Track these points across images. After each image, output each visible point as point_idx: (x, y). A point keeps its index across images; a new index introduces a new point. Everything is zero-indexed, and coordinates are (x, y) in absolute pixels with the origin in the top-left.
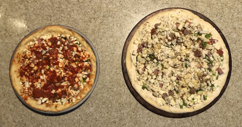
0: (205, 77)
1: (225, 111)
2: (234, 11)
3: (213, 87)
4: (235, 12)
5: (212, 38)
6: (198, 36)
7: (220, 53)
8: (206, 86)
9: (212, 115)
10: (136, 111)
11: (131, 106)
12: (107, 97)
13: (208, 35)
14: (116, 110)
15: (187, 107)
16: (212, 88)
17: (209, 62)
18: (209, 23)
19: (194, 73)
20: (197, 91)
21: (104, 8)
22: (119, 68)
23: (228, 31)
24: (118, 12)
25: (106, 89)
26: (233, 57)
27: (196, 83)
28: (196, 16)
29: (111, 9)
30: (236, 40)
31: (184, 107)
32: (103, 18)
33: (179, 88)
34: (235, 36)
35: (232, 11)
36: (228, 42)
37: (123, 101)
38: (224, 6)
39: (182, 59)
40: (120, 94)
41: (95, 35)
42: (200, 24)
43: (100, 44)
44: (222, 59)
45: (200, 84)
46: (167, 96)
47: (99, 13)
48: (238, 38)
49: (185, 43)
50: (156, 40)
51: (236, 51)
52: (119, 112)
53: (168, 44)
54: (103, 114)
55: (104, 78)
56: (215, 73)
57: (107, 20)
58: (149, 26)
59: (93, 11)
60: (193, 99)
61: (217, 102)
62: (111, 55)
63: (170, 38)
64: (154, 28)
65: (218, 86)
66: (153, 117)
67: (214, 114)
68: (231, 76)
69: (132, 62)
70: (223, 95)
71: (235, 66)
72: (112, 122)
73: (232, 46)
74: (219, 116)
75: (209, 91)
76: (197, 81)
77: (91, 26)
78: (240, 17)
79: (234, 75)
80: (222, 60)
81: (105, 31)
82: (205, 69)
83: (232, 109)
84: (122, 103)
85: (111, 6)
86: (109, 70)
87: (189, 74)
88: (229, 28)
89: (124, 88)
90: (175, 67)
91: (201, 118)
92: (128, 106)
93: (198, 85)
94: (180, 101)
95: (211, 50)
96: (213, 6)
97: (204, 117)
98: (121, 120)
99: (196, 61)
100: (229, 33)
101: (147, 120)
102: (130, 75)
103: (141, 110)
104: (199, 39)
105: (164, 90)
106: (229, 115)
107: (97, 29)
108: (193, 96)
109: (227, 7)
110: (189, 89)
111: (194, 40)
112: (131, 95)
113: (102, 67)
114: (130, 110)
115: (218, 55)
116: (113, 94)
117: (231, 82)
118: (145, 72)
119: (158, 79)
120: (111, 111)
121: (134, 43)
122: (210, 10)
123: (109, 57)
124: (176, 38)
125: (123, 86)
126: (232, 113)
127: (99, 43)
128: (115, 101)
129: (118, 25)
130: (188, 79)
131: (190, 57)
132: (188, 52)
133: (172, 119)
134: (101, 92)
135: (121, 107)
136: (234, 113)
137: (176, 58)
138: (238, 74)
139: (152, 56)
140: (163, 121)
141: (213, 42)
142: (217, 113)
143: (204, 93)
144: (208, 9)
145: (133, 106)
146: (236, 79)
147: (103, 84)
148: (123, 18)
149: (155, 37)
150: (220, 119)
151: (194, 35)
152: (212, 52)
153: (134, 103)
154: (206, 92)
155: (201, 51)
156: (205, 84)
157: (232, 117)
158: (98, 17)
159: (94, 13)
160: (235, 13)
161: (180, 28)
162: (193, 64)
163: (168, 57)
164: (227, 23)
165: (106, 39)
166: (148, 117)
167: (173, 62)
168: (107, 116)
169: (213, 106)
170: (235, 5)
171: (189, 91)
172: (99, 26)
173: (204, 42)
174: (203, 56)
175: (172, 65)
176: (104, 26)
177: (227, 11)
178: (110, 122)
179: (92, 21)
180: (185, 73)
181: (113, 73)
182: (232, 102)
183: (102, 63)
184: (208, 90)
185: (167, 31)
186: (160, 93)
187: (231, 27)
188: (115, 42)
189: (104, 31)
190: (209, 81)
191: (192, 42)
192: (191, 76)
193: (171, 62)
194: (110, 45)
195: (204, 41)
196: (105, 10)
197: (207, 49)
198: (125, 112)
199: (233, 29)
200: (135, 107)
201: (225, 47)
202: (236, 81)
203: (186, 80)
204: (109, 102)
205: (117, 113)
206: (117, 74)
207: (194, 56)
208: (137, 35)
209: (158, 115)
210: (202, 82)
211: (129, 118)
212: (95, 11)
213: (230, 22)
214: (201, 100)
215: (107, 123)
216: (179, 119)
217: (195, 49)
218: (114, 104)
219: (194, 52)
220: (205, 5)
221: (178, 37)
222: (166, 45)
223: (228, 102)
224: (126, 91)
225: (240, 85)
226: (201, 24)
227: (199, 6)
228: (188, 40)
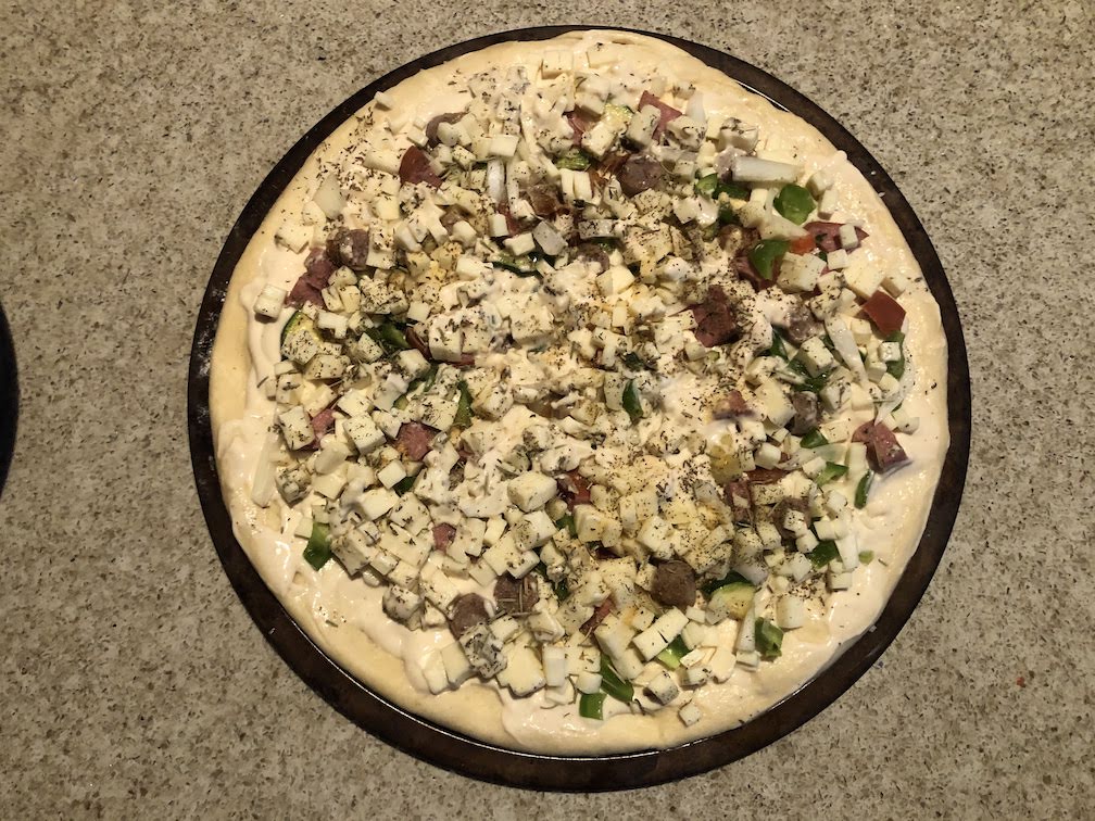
0: (769, 488)
1: (930, 750)
2: (984, 61)
3: (834, 564)
4: (989, 66)
5: (821, 215)
6: (724, 196)
7: (883, 314)
8: (780, 555)
9: (830, 776)
10: (260, 731)
11: (225, 692)
12: (57, 617)
13: (796, 197)
14: (118, 714)
15: (636, 707)
16: (824, 569)
17: (799, 379)
18: (809, 120)
19: (685, 454)
20: (710, 588)
21: (118, 27)
22: (171, 413)
23: (945, 184)
24: (205, 51)
25: (64, 563)
26: (980, 360)
27: (697, 528)
28: (715, 74)
29: (160, 32)
30: (999, 241)
31: (610, 704)
32: (98, 88)
33: (575, 562)
34: (990, 216)
35: (970, 59)
36: (946, 254)
37: (176, 647)
38: (913, 28)
39: (599, 349)
40: (154, 596)
41: (35, 190)
42: (738, 121)
43: (57, 252)
44: (896, 356)
45: (732, 532)
46: (483, 613)
47: (78, 57)
48: (1011, 228)
49: (633, 243)
50: (428, 218)
51: (1000, 314)
52: (136, 734)
53: (509, 250)
54: (16, 741)
55: (56, 478)
56: (848, 456)
57: (126, 101)
58: (388, 129)
59: (42, 48)
60: (679, 646)
61: (865, 678)
62: (126, 326)
63: (522, 208)
64: (423, 140)
65: (865, 557)
66: (387, 780)
67: (844, 767)
68: (967, 489)
69: (253, 374)
70: (906, 628)
71: (996, 417)
72: (76, 803)
73: (968, 284)
74: (886, 784)
75: (803, 592)
76: (710, 515)
77: (16, 135)
78: (1022, 100)
79: (988, 480)
80: (896, 368)
81: (101, 167)
82: (767, 423)
83: (984, 731)
84: (167, 667)
85: (164, 12)
86: (96, 429)
87: (651, 460)
88: (946, 166)
89: (186, 558)
90: (554, 405)
91: (746, 797)
92: (210, 686)
93: (712, 537)
94: (575, 663)
95: (817, 291)
96: (839, 29)
97: (766, 793)
98: (144, 792)
99: (709, 373)
100: (949, 198)
101: (337, 796)
102: (227, 456)
103: (298, 724)
104: (727, 220)
105: (459, 567)
106: (956, 781)
107: (50, 156)
108: (673, 622)
109: (930, 36)
110: (650, 569)
111: (693, 223)
112: (238, 609)
113: (51, 407)
114: (220, 720)
115: (864, 327)
116: (104, 599)
117: (971, 534)
118: (327, 441)
119: (422, 486)
120: (80, 721)
121: (278, 239)
122: (818, 51)
123: (107, 338)
124: (567, 212)
125: (186, 543)
126: (978, 765)
127: (54, 242)
128: (113, 649)
129: (199, 132)
130: (641, 496)
131: (660, 336)
132: (646, 303)
133: (526, 795)
134: (18, 578)
135: (150, 697)
136: (1000, 765)
137: (566, 348)
138: (1017, 475)
139: (396, 332)
140: (459, 813)
141: (828, 242)
142: (871, 757)
143: (763, 605)
144: (808, 42)
145: (241, 692)
146: (1010, 513)
147: (46, 524)
148: (235, 87)
149: (416, 196)
150: (887, 805)
151: (697, 192)
152: (819, 306)
153: (253, 664)
154: (780, 597)
155: (740, 301)
156: (770, 534)
157: (984, 799)
158: (71, 82)
159: (47, 54)
160: (991, 73)
161: (599, 139)
162: (682, 391)
163: (510, 339)
164: (934, 133)
165: (105, 221)
166: (343, 773)
167: (541, 375)
168: (44, 760)
169: (834, 707)
170: (985, 23)
171: (646, 587)
172: (69, 135)
173: (764, 237)
174: (757, 330)
175: (532, 393)
176: (103, 134)
177: (935, 56)
178: (59, 805)
179: (27, 107)
180: (624, 454)
181: (122, 447)
182: (983, 680)
183: (55, 379)
184: (792, 579)
185: (505, 162)
186: (429, 594)
187: (963, 161)
188: (161, 238)
189: (96, 171)
190: (799, 515)
191: (676, 240)
192: (668, 471)
193: (526, 372)
194: (128, 257)
195: (766, 233)
196: (119, 39)
197: (787, 292)
198: (181, 733)
199: (976, 173)
200: (254, 698)
201: (918, 280)
202: (1003, 529)
203: (623, 501)
204: (68, 657)
205: (117, 735)
206: (149, 460)
207: (690, 336)
208: (303, 191)
209: (422, 765)
210: (745, 520)
211: (204, 781)
212: (53, 43)
213: (953, 126)
214: (740, 657)
215: (38, 808)
216: (580, 799)
217: (695, 288)
218: (105, 669)
219: (692, 306)
220: (787, 22)
221: (581, 204)
222: (496, 255)
223: (945, 683)
224: (202, 577)
225: (1033, 553)
226: (747, 122)
227: (743, 28)
228: (649, 221)
